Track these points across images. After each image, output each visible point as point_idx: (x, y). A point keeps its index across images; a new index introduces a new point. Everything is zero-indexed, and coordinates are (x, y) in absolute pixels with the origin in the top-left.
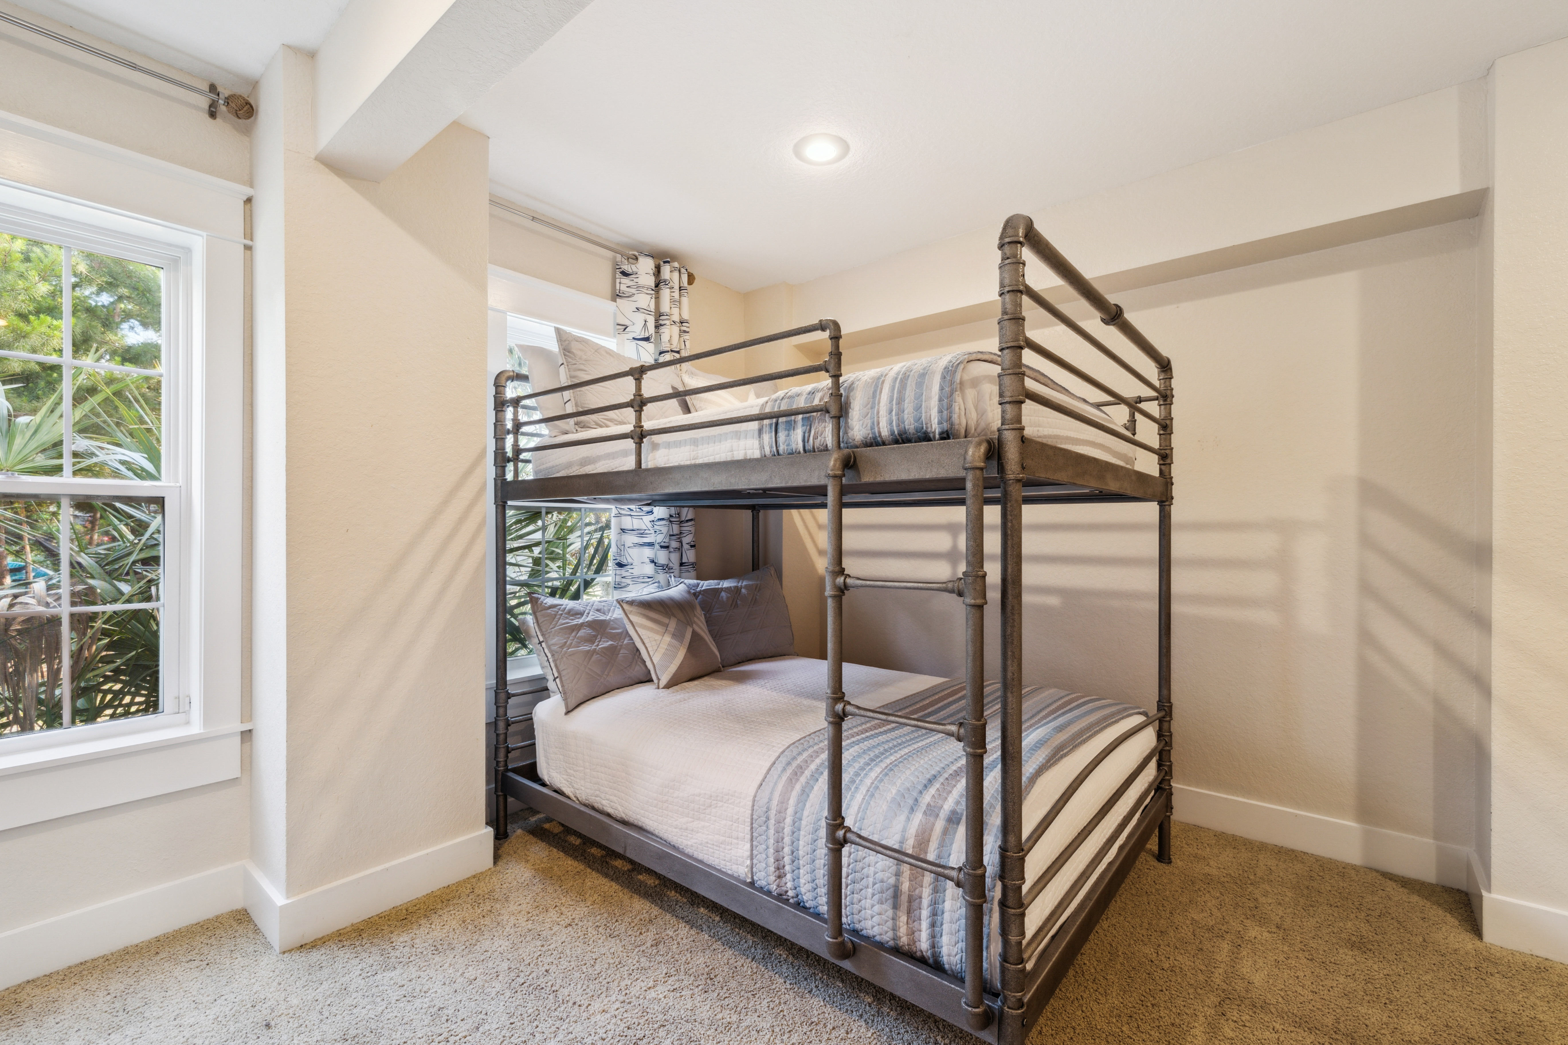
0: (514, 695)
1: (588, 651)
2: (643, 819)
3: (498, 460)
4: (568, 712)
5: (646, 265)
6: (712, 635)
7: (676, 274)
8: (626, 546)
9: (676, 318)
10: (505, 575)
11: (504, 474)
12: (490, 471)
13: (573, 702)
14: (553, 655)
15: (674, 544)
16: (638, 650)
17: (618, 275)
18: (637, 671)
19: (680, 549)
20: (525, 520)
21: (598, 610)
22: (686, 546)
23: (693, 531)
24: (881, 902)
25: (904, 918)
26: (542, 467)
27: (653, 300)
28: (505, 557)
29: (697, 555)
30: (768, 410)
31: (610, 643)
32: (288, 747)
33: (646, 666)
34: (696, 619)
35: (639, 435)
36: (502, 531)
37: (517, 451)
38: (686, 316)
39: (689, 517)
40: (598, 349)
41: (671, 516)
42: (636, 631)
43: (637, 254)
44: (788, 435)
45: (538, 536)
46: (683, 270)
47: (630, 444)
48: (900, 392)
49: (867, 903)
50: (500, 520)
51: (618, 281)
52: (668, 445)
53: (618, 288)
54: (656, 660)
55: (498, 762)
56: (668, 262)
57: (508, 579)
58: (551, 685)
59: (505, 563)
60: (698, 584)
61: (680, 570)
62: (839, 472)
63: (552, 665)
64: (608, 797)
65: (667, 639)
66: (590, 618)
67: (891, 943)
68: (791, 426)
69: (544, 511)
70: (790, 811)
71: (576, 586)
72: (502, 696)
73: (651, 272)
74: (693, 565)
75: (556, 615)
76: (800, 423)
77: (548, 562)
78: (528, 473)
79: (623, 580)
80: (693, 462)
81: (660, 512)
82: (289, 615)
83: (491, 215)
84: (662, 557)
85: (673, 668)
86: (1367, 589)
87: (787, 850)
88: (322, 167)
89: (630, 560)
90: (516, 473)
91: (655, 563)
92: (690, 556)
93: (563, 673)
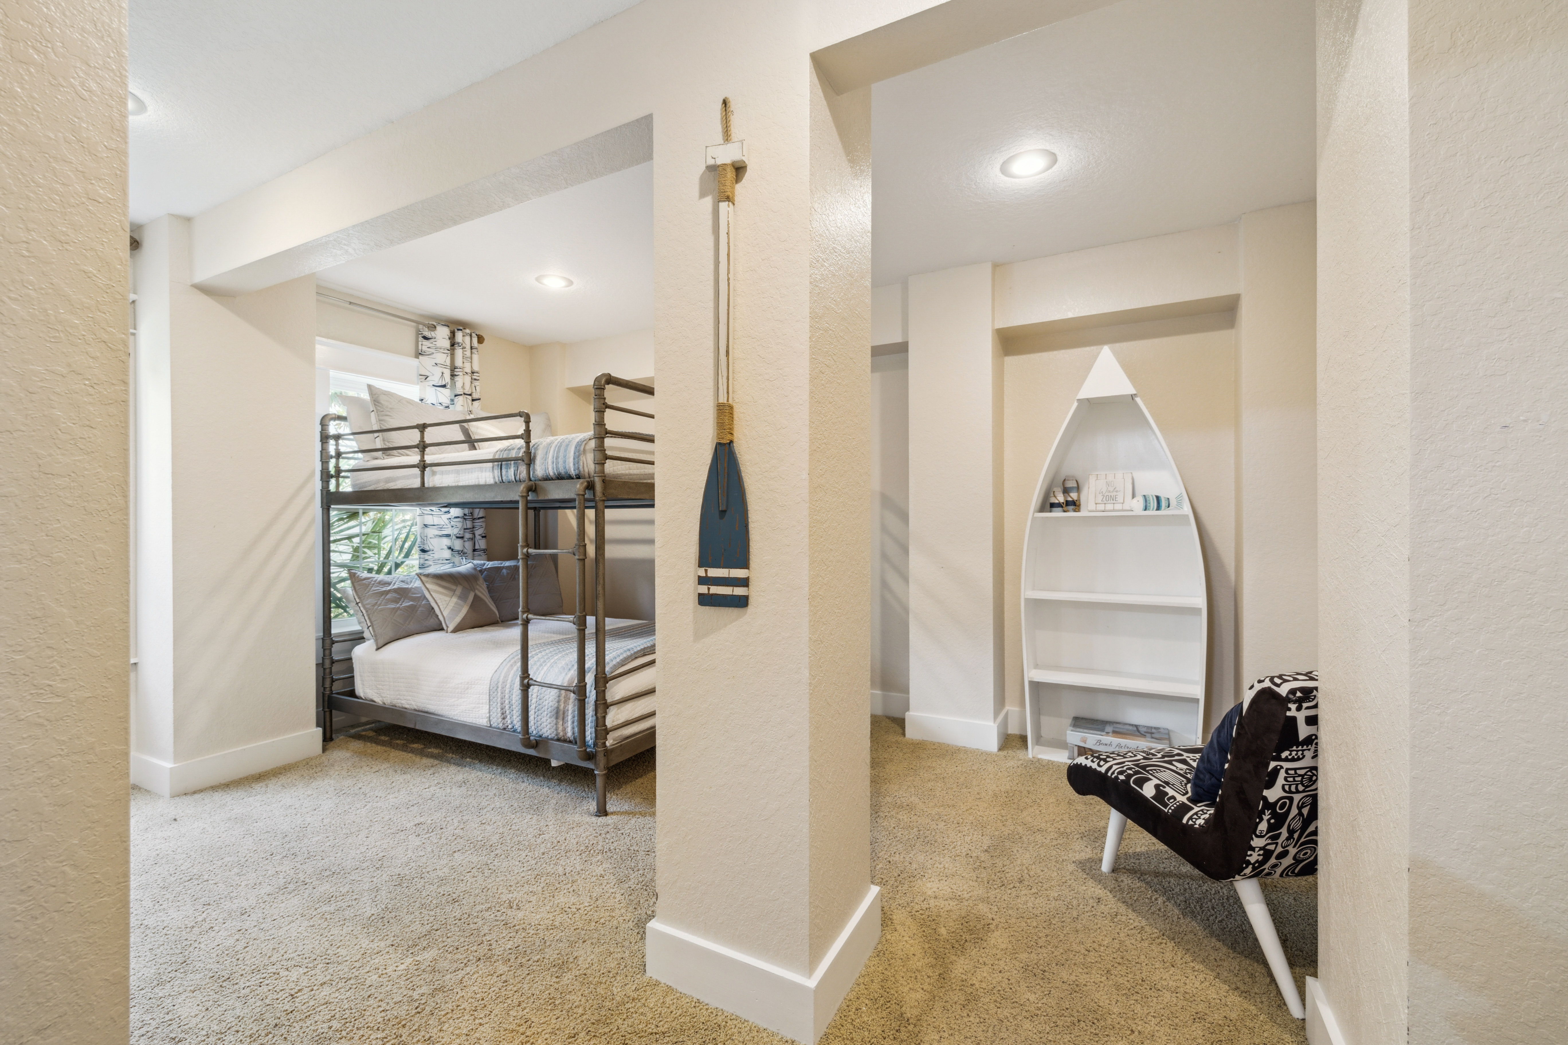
0: (337, 642)
1: (394, 609)
2: (428, 706)
3: (324, 477)
4: (378, 649)
5: (443, 333)
6: (493, 600)
7: (468, 339)
8: (429, 537)
9: (468, 370)
10: (329, 560)
11: (328, 487)
12: (318, 485)
13: (381, 643)
14: (367, 611)
15: (468, 535)
16: (433, 608)
17: (421, 339)
18: (432, 622)
19: (473, 539)
20: (347, 518)
21: (402, 581)
22: (478, 537)
23: (484, 526)
24: (550, 717)
25: (561, 723)
26: (358, 482)
27: (449, 358)
28: (329, 547)
29: (488, 543)
30: (497, 457)
31: (411, 603)
32: (174, 667)
33: (439, 619)
34: (478, 587)
35: (423, 466)
36: (327, 526)
37: (338, 471)
38: (476, 368)
39: (480, 515)
40: (401, 400)
41: (465, 515)
42: (431, 595)
43: (435, 324)
44: (507, 472)
45: (356, 531)
46: (474, 335)
47: (417, 471)
48: (557, 453)
49: (544, 719)
50: (325, 518)
51: (420, 343)
52: (442, 473)
53: (420, 348)
54: (445, 614)
55: (325, 688)
56: (461, 330)
57: (332, 562)
58: (366, 634)
59: (329, 551)
60: (484, 564)
61: (474, 555)
62: (525, 494)
63: (366, 618)
64: (405, 697)
65: (455, 599)
66: (395, 587)
67: (556, 737)
68: (508, 467)
69: (361, 512)
70: (509, 681)
71: (388, 567)
72: (328, 642)
73: (447, 337)
74: (484, 550)
75: (369, 585)
76: (513, 466)
77: (366, 550)
78: (346, 486)
79: (426, 562)
80: (456, 484)
81: (455, 512)
82: (174, 582)
83: (317, 300)
84: (458, 545)
85: (458, 619)
86: (884, 557)
87: (507, 702)
88: (196, 290)
89: (431, 548)
90: (338, 485)
91: (452, 550)
92: (481, 544)
93: (374, 623)
